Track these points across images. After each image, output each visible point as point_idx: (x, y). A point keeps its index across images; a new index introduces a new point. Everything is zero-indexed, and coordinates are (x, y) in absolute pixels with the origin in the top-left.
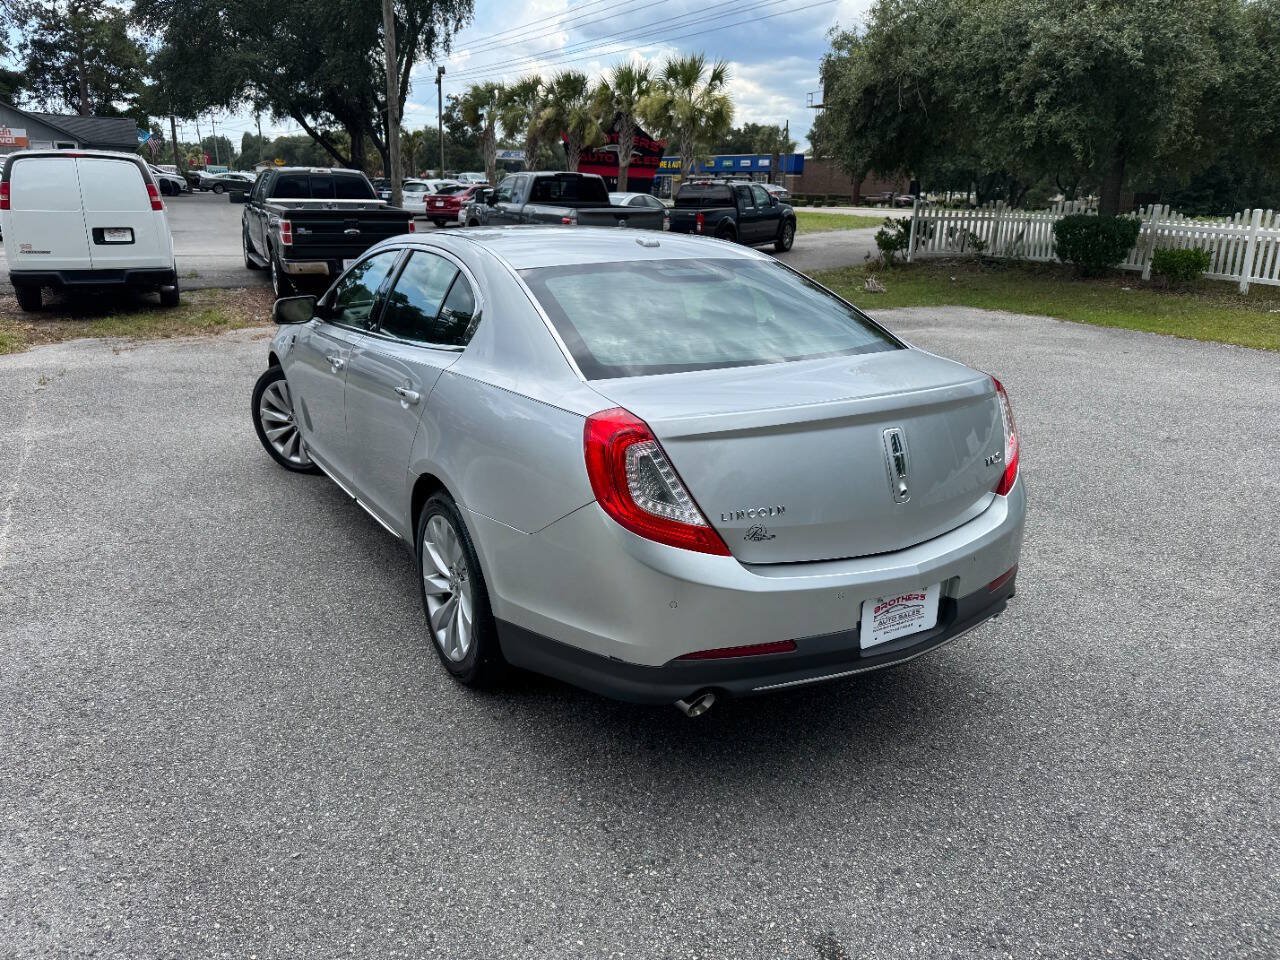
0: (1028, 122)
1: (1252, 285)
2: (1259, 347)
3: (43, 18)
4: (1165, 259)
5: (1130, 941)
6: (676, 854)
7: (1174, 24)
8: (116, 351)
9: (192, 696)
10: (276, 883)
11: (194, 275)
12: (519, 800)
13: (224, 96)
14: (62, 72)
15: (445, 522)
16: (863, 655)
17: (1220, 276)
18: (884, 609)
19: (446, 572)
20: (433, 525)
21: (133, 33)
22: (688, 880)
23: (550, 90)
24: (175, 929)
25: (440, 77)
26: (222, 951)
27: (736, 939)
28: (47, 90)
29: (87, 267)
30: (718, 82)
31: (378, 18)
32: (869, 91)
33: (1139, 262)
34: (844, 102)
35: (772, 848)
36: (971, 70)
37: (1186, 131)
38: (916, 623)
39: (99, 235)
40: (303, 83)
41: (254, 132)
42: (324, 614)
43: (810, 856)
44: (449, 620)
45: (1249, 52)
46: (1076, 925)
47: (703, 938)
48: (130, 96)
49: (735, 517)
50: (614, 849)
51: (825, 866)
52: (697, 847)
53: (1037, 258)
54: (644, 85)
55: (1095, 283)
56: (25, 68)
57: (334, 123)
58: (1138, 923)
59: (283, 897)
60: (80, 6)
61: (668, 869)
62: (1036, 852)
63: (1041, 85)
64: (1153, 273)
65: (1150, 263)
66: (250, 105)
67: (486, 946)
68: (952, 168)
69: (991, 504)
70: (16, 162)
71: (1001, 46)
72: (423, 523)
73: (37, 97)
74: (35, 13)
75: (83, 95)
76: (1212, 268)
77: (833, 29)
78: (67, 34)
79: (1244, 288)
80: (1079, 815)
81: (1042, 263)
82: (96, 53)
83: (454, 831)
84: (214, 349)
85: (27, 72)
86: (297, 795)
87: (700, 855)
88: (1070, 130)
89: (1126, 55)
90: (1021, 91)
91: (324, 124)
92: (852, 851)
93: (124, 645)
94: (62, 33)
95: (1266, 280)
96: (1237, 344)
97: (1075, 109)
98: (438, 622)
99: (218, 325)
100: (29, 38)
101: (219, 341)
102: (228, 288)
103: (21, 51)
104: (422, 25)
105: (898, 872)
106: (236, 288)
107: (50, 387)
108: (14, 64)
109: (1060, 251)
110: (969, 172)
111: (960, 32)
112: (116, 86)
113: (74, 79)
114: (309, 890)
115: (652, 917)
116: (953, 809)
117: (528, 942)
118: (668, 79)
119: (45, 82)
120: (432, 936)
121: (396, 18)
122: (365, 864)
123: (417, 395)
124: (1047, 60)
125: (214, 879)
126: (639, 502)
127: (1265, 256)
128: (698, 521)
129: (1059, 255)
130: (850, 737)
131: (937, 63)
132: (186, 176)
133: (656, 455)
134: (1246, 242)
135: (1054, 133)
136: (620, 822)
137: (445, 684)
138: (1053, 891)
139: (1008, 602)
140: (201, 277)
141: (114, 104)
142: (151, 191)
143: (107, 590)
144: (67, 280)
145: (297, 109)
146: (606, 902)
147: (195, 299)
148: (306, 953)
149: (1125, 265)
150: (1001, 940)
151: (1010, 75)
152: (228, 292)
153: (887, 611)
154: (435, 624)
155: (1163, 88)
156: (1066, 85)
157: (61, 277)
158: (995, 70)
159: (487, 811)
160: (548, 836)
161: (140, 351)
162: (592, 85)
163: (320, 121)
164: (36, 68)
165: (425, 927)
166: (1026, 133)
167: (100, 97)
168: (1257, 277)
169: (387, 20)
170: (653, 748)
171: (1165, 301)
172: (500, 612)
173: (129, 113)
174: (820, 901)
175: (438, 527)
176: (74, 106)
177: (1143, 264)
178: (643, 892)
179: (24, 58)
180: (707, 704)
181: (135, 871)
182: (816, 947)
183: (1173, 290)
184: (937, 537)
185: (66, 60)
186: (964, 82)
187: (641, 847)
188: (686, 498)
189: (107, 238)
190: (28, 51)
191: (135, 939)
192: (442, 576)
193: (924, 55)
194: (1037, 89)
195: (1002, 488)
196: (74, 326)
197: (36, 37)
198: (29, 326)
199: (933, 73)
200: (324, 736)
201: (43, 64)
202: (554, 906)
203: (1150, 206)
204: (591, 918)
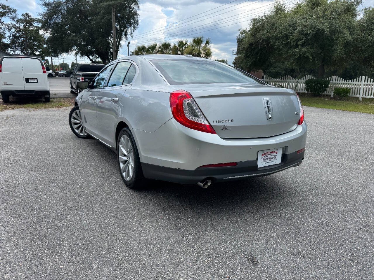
0: (296, 50)
1: (363, 98)
2: (367, 113)
3: (16, 29)
4: (337, 91)
5: (350, 256)
6: (199, 232)
7: (338, 23)
8: (30, 111)
9: (44, 191)
10: (66, 240)
11: (55, 94)
12: (148, 218)
13: (67, 50)
14: (21, 44)
15: (126, 136)
16: (259, 169)
17: (353, 95)
18: (265, 155)
19: (126, 154)
20: (122, 139)
21: (41, 32)
22: (203, 239)
23: (160, 47)
24: (32, 252)
25: (128, 45)
26: (47, 258)
27: (220, 255)
28: (16, 49)
29: (23, 89)
30: (207, 44)
31: (111, 28)
32: (251, 45)
33: (330, 92)
34: (244, 48)
35: (230, 231)
36: (280, 37)
37: (342, 54)
38: (275, 161)
39: (27, 80)
40: (89, 47)
41: (75, 62)
42: (88, 171)
43: (243, 233)
44: (126, 169)
45: (358, 32)
46: (332, 252)
47: (208, 255)
48: (40, 50)
49: (218, 122)
50: (179, 231)
51: (248, 236)
52: (206, 230)
53: (300, 92)
54: (187, 45)
55: (317, 98)
56: (10, 42)
57: (98, 58)
58: (352, 251)
59: (69, 244)
60: (27, 25)
61: (197, 236)
62: (316, 232)
63: (300, 40)
64: (334, 94)
65: (333, 92)
66: (74, 52)
67: (136, 257)
68: (274, 71)
69: (297, 127)
70: (4, 59)
71: (288, 30)
72: (119, 139)
73: (13, 50)
74: (14, 27)
75: (26, 50)
76: (351, 93)
77: (240, 29)
78: (22, 33)
79: (361, 99)
80: (329, 222)
81: (302, 93)
82: (31, 38)
83: (126, 226)
84: (59, 111)
85: (10, 43)
86: (76, 216)
87: (207, 232)
88: (308, 53)
89: (324, 30)
90: (294, 41)
91: (95, 58)
92: (256, 232)
93: (24, 179)
94: (21, 33)
95: (367, 97)
96: (360, 112)
97: (310, 47)
98: (123, 170)
99: (61, 106)
100: (12, 34)
101: (61, 109)
102: (65, 98)
103: (9, 38)
104: (124, 30)
105: (272, 237)
106: (67, 98)
107: (9, 119)
108: (6, 41)
109: (307, 89)
110: (279, 72)
111: (276, 27)
112: (36, 47)
113: (24, 45)
114: (77, 242)
115: (191, 249)
116: (288, 221)
117: (150, 256)
118: (193, 43)
119: (15, 46)
120: (118, 254)
121: (116, 28)
122: (97, 235)
123: (118, 99)
124: (302, 32)
125: (46, 238)
126: (187, 117)
127: (366, 91)
128: (206, 123)
129: (307, 90)
130: (254, 202)
131: (270, 35)
132: (55, 72)
133: (193, 103)
134: (360, 88)
135: (304, 53)
136: (181, 224)
137: (125, 189)
138: (323, 242)
139: (302, 161)
140: (57, 95)
141: (35, 52)
142: (43, 68)
143: (20, 165)
144: (17, 93)
145: (87, 54)
146: (176, 245)
147: (55, 100)
148: (75, 259)
149: (325, 93)
150: (307, 256)
151: (291, 37)
152: (65, 99)
153: (266, 156)
154: (122, 171)
155: (335, 41)
156: (307, 40)
157: (16, 92)
158: (287, 36)
159: (137, 220)
160: (157, 227)
161: (37, 111)
162: (172, 46)
163: (94, 57)
164: (13, 42)
165: (116, 252)
166: (296, 53)
167: (31, 50)
168: (364, 96)
169: (114, 29)
170: (191, 204)
171: (338, 102)
172: (143, 160)
173: (39, 55)
174: (247, 245)
175: (124, 139)
176: (23, 53)
177: (331, 93)
178: (188, 243)
179: (10, 40)
180: (209, 184)
181: (20, 236)
182: (246, 258)
183: (340, 100)
184: (282, 134)
185: (22, 40)
186: (278, 40)
187: (188, 231)
188: (203, 116)
189: (30, 81)
190: (11, 38)
191: (18, 255)
192: (125, 156)
193: (266, 33)
194: (299, 41)
195: (300, 122)
196: (18, 106)
197: (14, 34)
198: (5, 106)
199: (268, 38)
200: (85, 201)
201: (15, 42)
202: (159, 246)
203: (332, 76)
204: (171, 250)
